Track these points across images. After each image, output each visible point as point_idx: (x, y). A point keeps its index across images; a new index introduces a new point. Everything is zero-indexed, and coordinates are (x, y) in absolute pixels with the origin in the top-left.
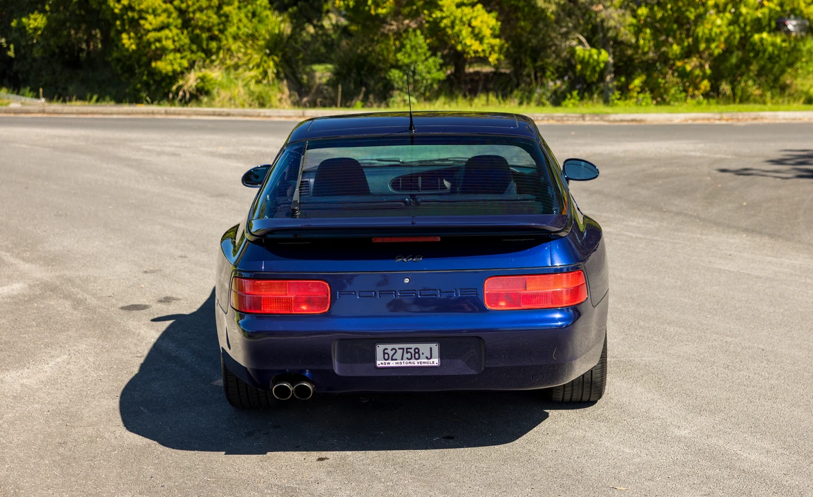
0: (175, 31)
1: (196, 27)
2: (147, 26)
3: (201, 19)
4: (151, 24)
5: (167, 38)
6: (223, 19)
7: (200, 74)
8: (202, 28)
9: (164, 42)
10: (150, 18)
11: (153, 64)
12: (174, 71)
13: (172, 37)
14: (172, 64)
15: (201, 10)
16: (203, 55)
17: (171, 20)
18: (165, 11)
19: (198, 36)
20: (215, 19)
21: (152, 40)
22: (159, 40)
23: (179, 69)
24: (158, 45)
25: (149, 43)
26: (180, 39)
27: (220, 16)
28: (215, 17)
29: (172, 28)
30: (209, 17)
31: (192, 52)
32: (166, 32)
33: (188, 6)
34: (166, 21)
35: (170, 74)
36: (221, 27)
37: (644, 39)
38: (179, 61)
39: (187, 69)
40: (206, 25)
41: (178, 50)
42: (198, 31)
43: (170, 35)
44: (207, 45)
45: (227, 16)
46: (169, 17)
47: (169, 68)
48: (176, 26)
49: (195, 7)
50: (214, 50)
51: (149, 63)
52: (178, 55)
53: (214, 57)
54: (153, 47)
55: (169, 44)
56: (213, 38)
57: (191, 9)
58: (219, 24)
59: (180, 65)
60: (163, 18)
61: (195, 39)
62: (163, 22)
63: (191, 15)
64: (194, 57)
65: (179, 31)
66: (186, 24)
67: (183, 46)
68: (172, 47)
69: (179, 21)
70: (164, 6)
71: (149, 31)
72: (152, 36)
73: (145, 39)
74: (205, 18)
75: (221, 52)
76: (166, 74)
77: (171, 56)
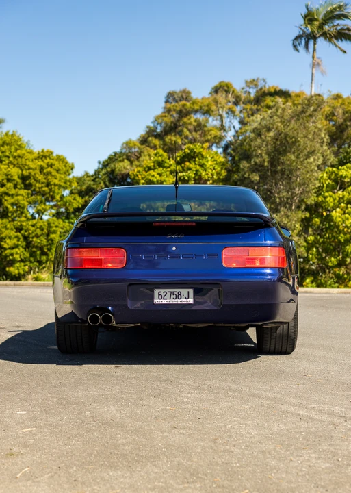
0: (22, 249)
1: (34, 247)
2: (6, 246)
3: (36, 242)
4: (8, 244)
5: (17, 253)
6: (50, 242)
7: (35, 276)
8: (37, 247)
9: (15, 256)
10: (8, 241)
11: (7, 269)
12: (19, 274)
13: (19, 253)
14: (18, 269)
15: (37, 236)
16: (37, 264)
17: (20, 243)
18: (16, 237)
19: (35, 252)
20: (44, 241)
21: (8, 254)
22: (12, 255)
23: (22, 273)
24: (11, 257)
25: (6, 257)
26: (24, 254)
27: (48, 240)
28: (45, 240)
29: (20, 247)
30: (42, 241)
31: (31, 262)
32: (17, 250)
33: (29, 234)
34: (17, 243)
35: (17, 275)
36: (49, 247)
37: (312, 255)
38: (23, 267)
39: (27, 272)
40: (39, 245)
41: (22, 261)
42: (34, 249)
43: (19, 252)
44: (40, 258)
45: (52, 240)
46: (18, 241)
47: (17, 272)
48: (22, 247)
49: (33, 235)
50: (44, 261)
51: (5, 269)
52: (22, 264)
53: (44, 265)
54: (8, 259)
55: (17, 257)
56: (43, 253)
57: (31, 236)
58: (47, 245)
59: (23, 270)
60: (15, 241)
61: (32, 254)
62: (15, 244)
63: (31, 239)
64: (32, 265)
65: (23, 250)
66: (29, 245)
67: (25, 258)
68: (19, 259)
69: (24, 244)
70: (16, 234)
71: (6, 249)
72: (8, 251)
73: (4, 254)
74: (39, 241)
75: (48, 262)
76: (15, 275)
77: (18, 265)
